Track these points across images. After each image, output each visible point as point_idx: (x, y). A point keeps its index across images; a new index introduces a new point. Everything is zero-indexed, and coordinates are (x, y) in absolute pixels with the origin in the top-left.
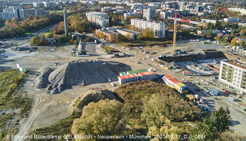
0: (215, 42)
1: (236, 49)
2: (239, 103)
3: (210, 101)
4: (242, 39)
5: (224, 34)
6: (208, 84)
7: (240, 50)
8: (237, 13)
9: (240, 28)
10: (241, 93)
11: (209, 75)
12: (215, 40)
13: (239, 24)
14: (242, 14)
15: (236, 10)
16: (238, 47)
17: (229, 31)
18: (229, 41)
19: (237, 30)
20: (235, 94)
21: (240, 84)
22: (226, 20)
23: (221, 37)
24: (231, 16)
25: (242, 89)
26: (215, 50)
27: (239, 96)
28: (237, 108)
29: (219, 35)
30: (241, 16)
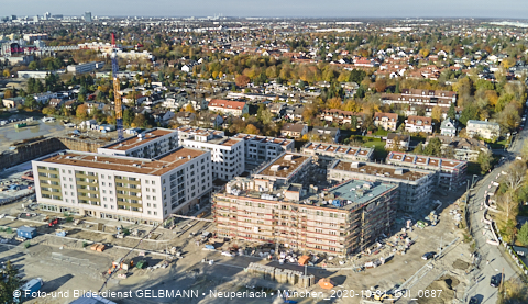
0: (44, 120)
1: (86, 126)
2: (75, 235)
3: (13, 257)
4: (96, 105)
5: (67, 98)
6: (13, 218)
7: (93, 126)
8: (95, 53)
9: (99, 82)
10: (82, 214)
11: (20, 199)
12: (46, 116)
13: (98, 75)
14: (105, 54)
15: (94, 46)
16: (88, 123)
17: (76, 91)
18: (73, 113)
19: (91, 88)
20: (70, 220)
21: (75, 198)
22: (71, 69)
23: (58, 106)
24: (84, 60)
25: (81, 205)
26: (42, 138)
27: (77, 221)
28: (72, 247)
29: (53, 104)
30: (103, 59)
